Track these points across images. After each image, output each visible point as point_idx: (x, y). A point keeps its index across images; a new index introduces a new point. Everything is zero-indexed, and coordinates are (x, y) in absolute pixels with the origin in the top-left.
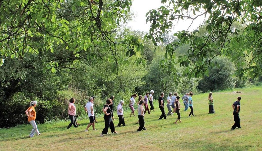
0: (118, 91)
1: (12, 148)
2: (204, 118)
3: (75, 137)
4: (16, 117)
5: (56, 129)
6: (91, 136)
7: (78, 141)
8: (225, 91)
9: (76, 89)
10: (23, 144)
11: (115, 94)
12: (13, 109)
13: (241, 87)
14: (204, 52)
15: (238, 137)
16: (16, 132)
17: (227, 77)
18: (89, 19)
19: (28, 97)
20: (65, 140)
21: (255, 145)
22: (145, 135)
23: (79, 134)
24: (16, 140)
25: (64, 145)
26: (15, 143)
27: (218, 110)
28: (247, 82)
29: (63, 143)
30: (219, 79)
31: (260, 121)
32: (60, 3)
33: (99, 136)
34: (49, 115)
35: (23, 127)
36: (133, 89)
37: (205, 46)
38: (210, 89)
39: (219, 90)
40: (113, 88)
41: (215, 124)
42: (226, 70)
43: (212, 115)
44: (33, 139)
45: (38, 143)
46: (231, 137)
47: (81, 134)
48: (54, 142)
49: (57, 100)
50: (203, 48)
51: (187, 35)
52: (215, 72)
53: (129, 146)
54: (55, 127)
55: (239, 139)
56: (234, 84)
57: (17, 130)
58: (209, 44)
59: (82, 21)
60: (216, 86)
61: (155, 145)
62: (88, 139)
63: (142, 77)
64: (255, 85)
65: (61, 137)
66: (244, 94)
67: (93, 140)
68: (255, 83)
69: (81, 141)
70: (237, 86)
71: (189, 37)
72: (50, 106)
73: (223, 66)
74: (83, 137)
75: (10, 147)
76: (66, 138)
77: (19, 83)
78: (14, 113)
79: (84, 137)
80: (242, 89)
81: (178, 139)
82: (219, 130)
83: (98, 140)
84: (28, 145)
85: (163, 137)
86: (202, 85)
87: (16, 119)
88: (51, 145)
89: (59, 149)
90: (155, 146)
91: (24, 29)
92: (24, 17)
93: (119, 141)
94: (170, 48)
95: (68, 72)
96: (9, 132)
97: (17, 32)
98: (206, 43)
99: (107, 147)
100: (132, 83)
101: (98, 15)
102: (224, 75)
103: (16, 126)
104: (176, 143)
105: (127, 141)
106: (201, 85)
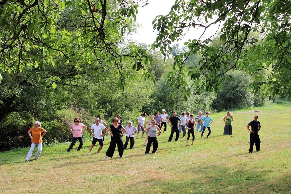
0: (124, 110)
1: (7, 174)
2: (218, 140)
3: (76, 161)
4: (12, 140)
5: (55, 152)
6: (94, 160)
7: (79, 165)
8: (243, 110)
9: (77, 108)
10: (19, 169)
11: (120, 113)
12: (8, 131)
13: (260, 105)
14: (217, 64)
15: (256, 161)
16: (11, 156)
17: (245, 94)
18: (91, 30)
19: (24, 118)
20: (66, 164)
21: (276, 170)
22: (154, 159)
23: (81, 157)
24: (11, 165)
25: (65, 170)
26: (10, 168)
27: (235, 131)
28: (266, 100)
29: (63, 168)
30: (236, 97)
31: (282, 144)
32: (59, 12)
33: (103, 160)
34: (47, 137)
35: (18, 150)
36: (141, 108)
37: (219, 58)
38: (226, 108)
39: (235, 108)
40: (118, 107)
41: (231, 146)
42: (243, 86)
43: (227, 136)
44: (30, 163)
45: (36, 168)
46: (249, 160)
47: (84, 158)
48: (53, 167)
49: (56, 121)
50: (216, 60)
51: (198, 45)
52: (231, 89)
53: (136, 171)
54: (55, 150)
55: (258, 163)
56: (252, 102)
57: (12, 154)
58: (223, 54)
59: (84, 32)
60: (232, 105)
61: (164, 169)
62: (91, 163)
63: (150, 95)
64: (275, 103)
65: (61, 161)
66: (263, 113)
67: (97, 164)
68: (276, 101)
69: (83, 166)
70: (255, 105)
71: (200, 47)
72: (49, 128)
73: (240, 82)
74: (85, 161)
75: (5, 173)
76: (67, 162)
77: (14, 102)
78: (8, 135)
79: (87, 161)
80: (262, 108)
81: (190, 163)
82: (235, 153)
83: (102, 165)
84: (24, 170)
85: (173, 161)
86: (217, 103)
87: (11, 142)
88: (50, 170)
89: (59, 174)
90: (164, 171)
91: (19, 41)
92: (19, 28)
93: (124, 165)
94: (179, 59)
95: (68, 89)
96: (4, 156)
97: (11, 44)
98: (220, 54)
99: (112, 172)
100: (139, 101)
101: (101, 24)
102: (240, 93)
103: (11, 149)
104: (188, 167)
105: (134, 165)
106: (215, 103)
